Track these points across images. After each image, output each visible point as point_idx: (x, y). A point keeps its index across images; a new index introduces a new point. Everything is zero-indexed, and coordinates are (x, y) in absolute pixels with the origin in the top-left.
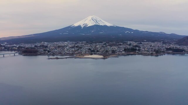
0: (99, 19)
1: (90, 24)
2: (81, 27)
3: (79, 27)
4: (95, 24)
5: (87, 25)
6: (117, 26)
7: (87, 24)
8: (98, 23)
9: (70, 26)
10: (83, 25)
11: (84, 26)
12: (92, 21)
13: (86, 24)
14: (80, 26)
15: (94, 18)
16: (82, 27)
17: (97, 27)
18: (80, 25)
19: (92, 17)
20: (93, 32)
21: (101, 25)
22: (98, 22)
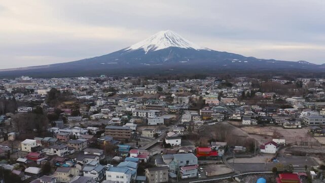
0: (177, 36)
1: (162, 45)
2: (144, 52)
3: (140, 51)
4: (170, 46)
5: (156, 48)
6: (212, 50)
7: (156, 46)
8: (177, 44)
9: (123, 50)
10: (149, 47)
11: (149, 49)
12: (165, 39)
13: (154, 45)
14: (142, 49)
15: (170, 34)
16: (145, 50)
17: (174, 51)
18: (143, 47)
19: (165, 32)
20: (166, 60)
21: (182, 47)
22: (177, 42)
